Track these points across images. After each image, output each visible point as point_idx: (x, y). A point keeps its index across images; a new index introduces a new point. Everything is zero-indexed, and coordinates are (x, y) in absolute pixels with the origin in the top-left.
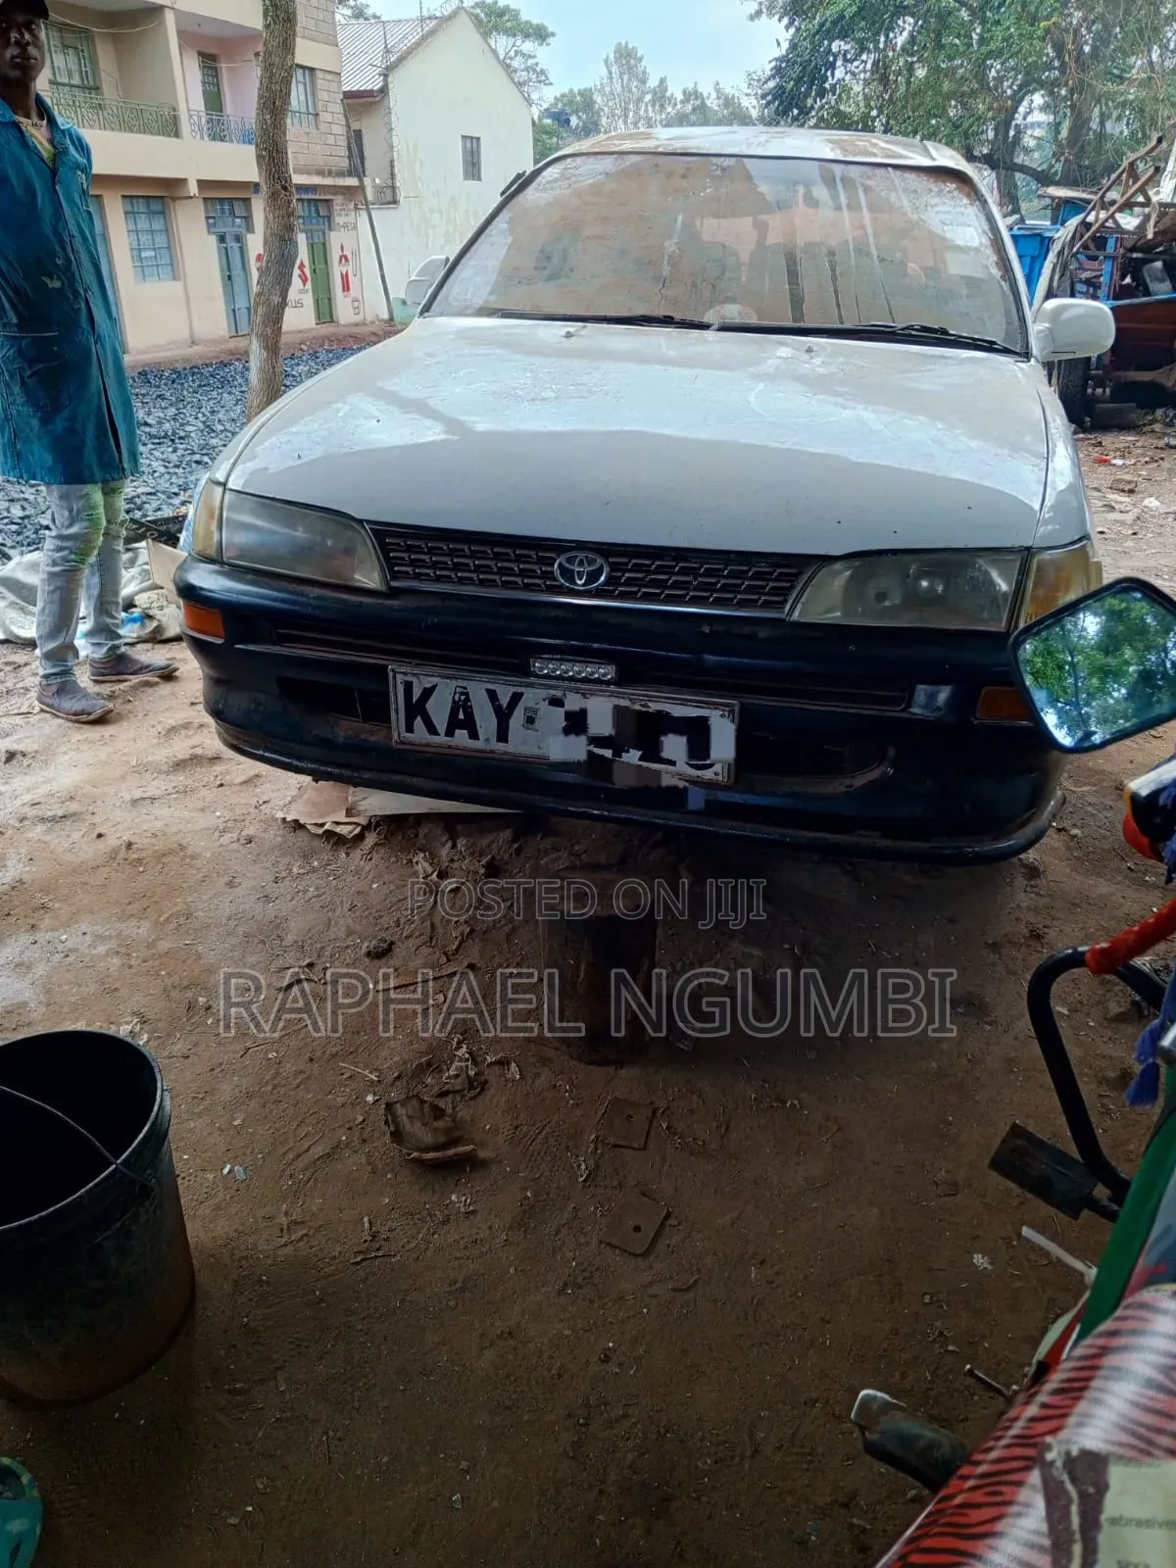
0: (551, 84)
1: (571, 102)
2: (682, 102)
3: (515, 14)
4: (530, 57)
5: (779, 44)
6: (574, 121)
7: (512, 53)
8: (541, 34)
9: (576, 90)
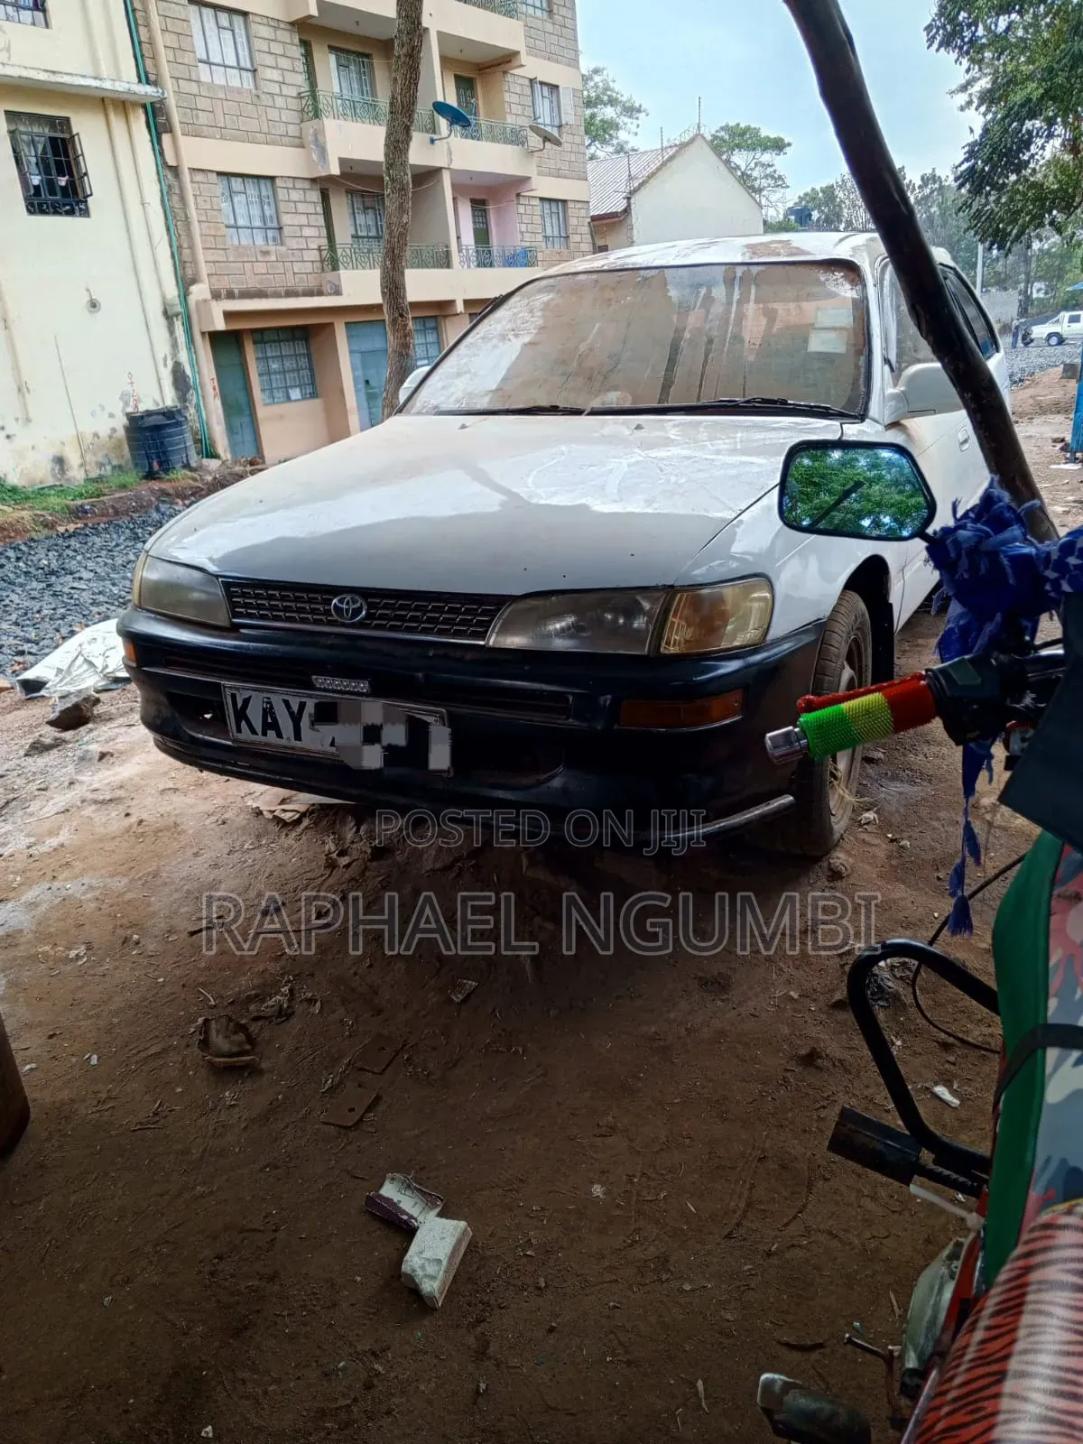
0: (788, 187)
1: (813, 200)
2: (920, 187)
3: (756, 132)
4: (769, 166)
5: (972, 131)
6: (815, 215)
7: (752, 165)
8: (778, 146)
9: (818, 189)
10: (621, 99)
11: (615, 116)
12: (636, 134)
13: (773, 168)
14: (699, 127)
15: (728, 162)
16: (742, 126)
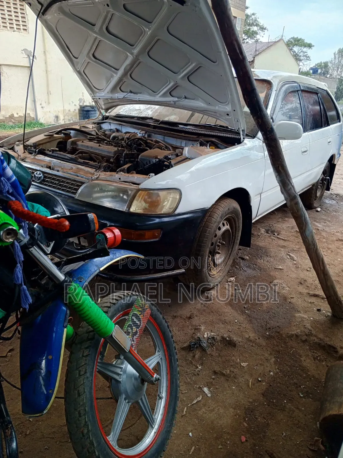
1: (320, 66)
3: (303, 40)
4: (305, 52)
6: (319, 71)
7: (300, 52)
8: (310, 46)
9: (323, 62)
10: (260, 24)
11: (257, 30)
12: (263, 37)
13: (307, 53)
14: (282, 37)
15: (291, 49)
16: (299, 38)
